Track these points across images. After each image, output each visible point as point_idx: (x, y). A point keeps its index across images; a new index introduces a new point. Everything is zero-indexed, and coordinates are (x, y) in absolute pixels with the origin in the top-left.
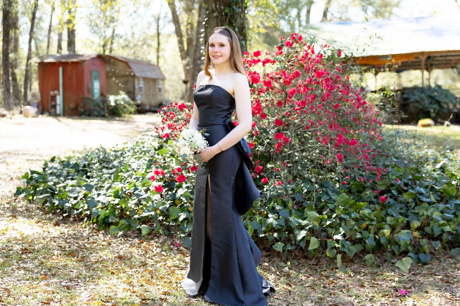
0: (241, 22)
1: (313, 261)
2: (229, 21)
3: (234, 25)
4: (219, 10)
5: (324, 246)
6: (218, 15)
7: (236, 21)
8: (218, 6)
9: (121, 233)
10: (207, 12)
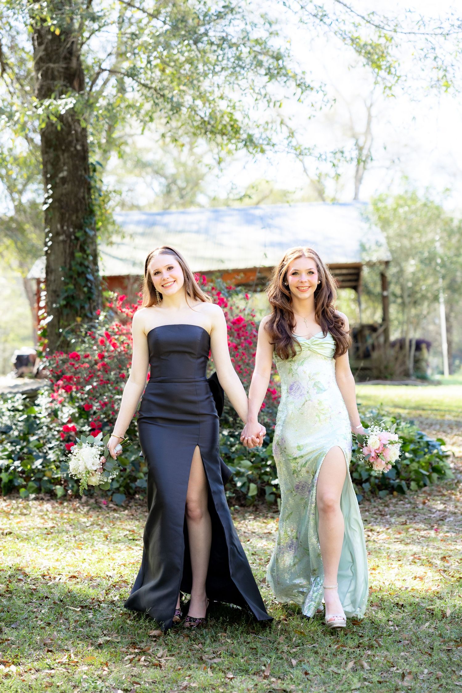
0: (94, 247)
1: (251, 508)
2: (81, 246)
3: (88, 252)
4: (67, 232)
5: (261, 493)
6: (65, 239)
7: (88, 247)
8: (65, 228)
9: (33, 496)
10: (51, 235)
